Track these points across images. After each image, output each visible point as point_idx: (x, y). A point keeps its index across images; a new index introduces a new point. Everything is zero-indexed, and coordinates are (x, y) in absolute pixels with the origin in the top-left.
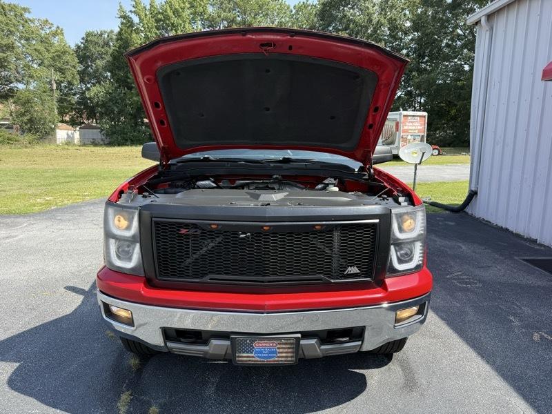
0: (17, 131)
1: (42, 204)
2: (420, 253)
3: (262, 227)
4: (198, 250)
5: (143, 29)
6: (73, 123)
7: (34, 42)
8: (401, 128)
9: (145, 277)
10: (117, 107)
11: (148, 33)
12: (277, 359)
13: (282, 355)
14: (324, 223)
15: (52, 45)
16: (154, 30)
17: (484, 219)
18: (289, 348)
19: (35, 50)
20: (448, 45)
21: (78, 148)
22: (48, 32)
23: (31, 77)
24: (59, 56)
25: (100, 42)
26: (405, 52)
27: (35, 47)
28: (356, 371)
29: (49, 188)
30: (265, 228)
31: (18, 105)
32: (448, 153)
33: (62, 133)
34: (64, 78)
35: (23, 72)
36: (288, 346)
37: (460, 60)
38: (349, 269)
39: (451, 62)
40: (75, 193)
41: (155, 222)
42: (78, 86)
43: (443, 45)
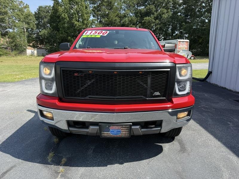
0: (10, 50)
1: (19, 78)
2: (189, 87)
3: (114, 72)
4: (83, 85)
5: (63, 4)
6: (34, 47)
7: (16, 11)
8: (178, 47)
9: (58, 97)
10: (53, 39)
11: (65, 6)
12: (121, 135)
13: (123, 133)
14: (143, 70)
15: (24, 12)
16: (68, 5)
17: (215, 84)
18: (126, 130)
19: (17, 14)
20: (198, 11)
21: (36, 57)
22: (22, 6)
23: (15, 26)
24: (27, 17)
25: (45, 11)
26: (179, 14)
27: (17, 13)
28: (158, 144)
29: (23, 72)
30: (115, 73)
31: (10, 38)
32: (198, 58)
33: (29, 51)
34: (30, 26)
35: (11, 24)
36: (126, 129)
37: (204, 17)
38: (155, 93)
39: (199, 18)
40: (34, 74)
41: (62, 70)
42: (36, 30)
43: (196, 11)
